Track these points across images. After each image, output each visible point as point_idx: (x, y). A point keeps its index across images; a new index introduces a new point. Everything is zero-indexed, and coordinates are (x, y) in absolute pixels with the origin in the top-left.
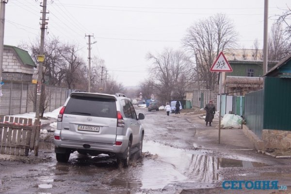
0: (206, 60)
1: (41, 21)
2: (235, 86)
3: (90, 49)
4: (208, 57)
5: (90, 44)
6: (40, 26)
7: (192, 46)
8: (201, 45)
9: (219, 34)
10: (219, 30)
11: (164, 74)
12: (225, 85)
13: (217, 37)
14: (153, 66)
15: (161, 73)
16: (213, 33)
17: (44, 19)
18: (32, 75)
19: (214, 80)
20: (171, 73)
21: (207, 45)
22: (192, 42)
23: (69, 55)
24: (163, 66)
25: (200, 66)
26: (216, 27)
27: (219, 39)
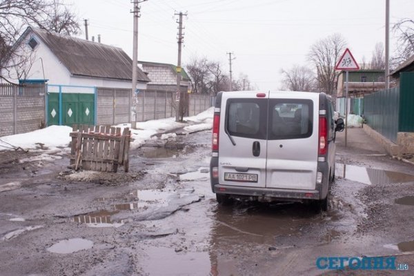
0: (325, 71)
1: (178, 36)
2: (352, 90)
3: (230, 64)
4: (327, 69)
5: (230, 60)
6: (178, 40)
7: (314, 60)
8: (321, 59)
9: (336, 49)
10: (336, 47)
11: (293, 84)
12: (343, 89)
13: (334, 53)
14: (285, 79)
15: (291, 83)
16: (331, 49)
17: (180, 34)
18: (187, 87)
19: (333, 87)
20: (298, 82)
21: (326, 59)
22: (315, 57)
23: (215, 70)
24: (292, 78)
25: (321, 76)
26: (333, 44)
27: (336, 54)
